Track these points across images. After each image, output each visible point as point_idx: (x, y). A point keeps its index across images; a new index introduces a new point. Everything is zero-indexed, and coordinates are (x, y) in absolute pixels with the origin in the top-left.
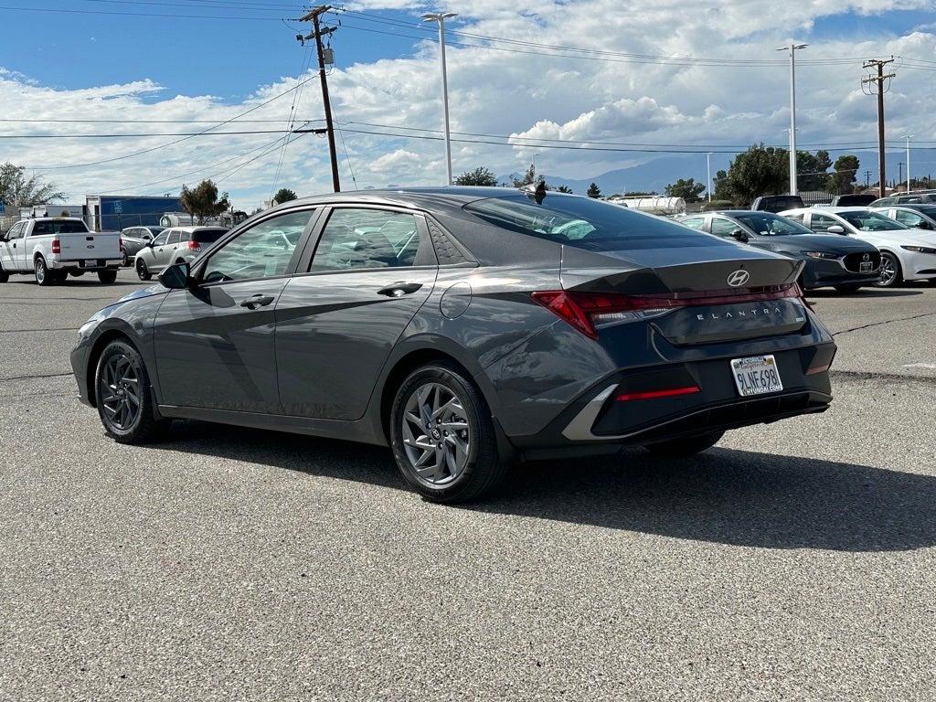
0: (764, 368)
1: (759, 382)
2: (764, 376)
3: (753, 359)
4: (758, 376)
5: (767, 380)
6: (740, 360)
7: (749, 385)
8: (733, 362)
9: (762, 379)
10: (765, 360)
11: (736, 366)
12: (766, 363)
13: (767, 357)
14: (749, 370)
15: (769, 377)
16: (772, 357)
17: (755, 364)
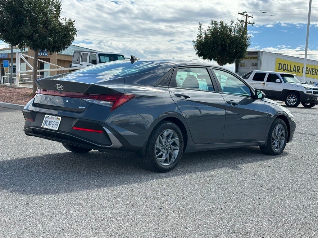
0: (56, 121)
1: (51, 125)
2: (54, 124)
3: (53, 116)
4: (52, 123)
5: (54, 125)
6: (49, 115)
7: (47, 125)
8: (46, 115)
9: (53, 124)
10: (57, 118)
11: (47, 117)
12: (57, 119)
13: (58, 117)
14: (51, 120)
15: (55, 124)
16: (60, 118)
17: (53, 118)
